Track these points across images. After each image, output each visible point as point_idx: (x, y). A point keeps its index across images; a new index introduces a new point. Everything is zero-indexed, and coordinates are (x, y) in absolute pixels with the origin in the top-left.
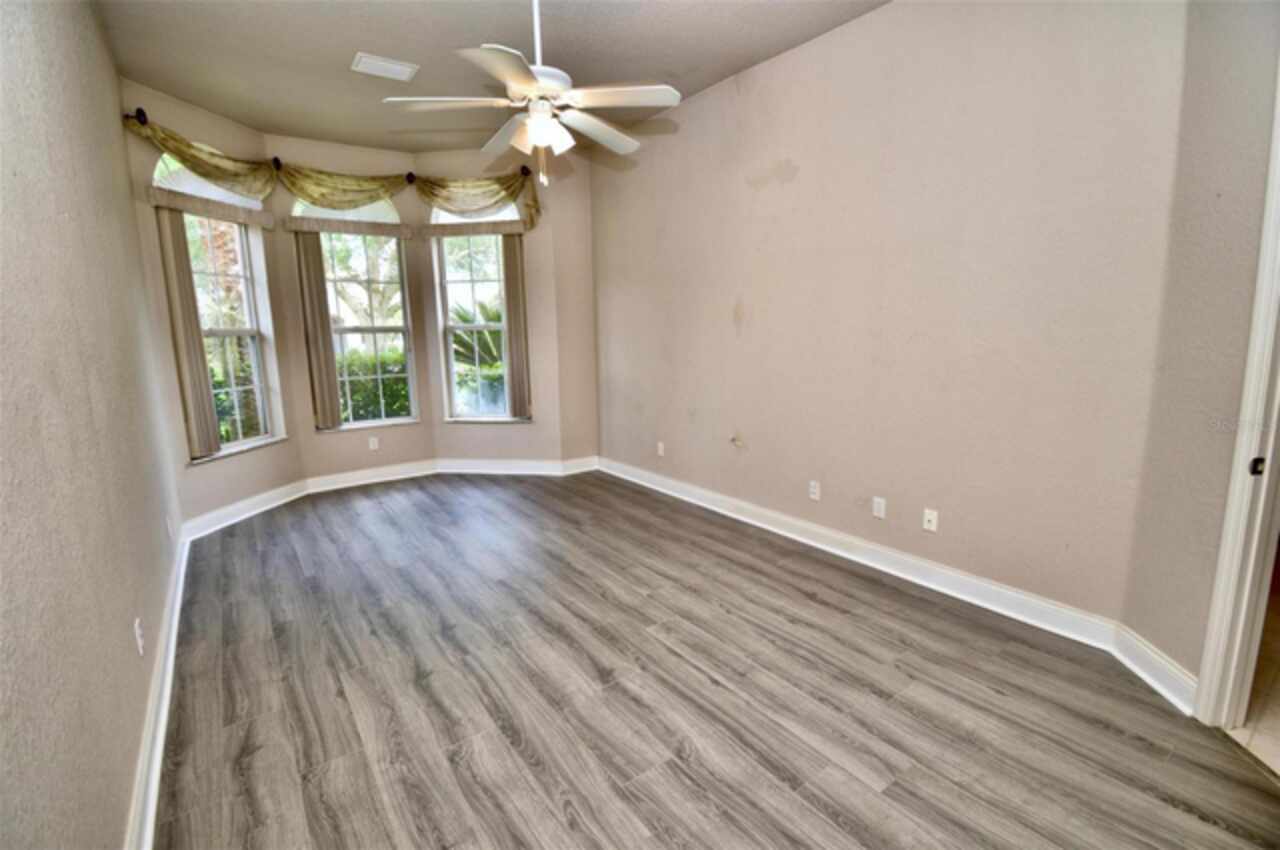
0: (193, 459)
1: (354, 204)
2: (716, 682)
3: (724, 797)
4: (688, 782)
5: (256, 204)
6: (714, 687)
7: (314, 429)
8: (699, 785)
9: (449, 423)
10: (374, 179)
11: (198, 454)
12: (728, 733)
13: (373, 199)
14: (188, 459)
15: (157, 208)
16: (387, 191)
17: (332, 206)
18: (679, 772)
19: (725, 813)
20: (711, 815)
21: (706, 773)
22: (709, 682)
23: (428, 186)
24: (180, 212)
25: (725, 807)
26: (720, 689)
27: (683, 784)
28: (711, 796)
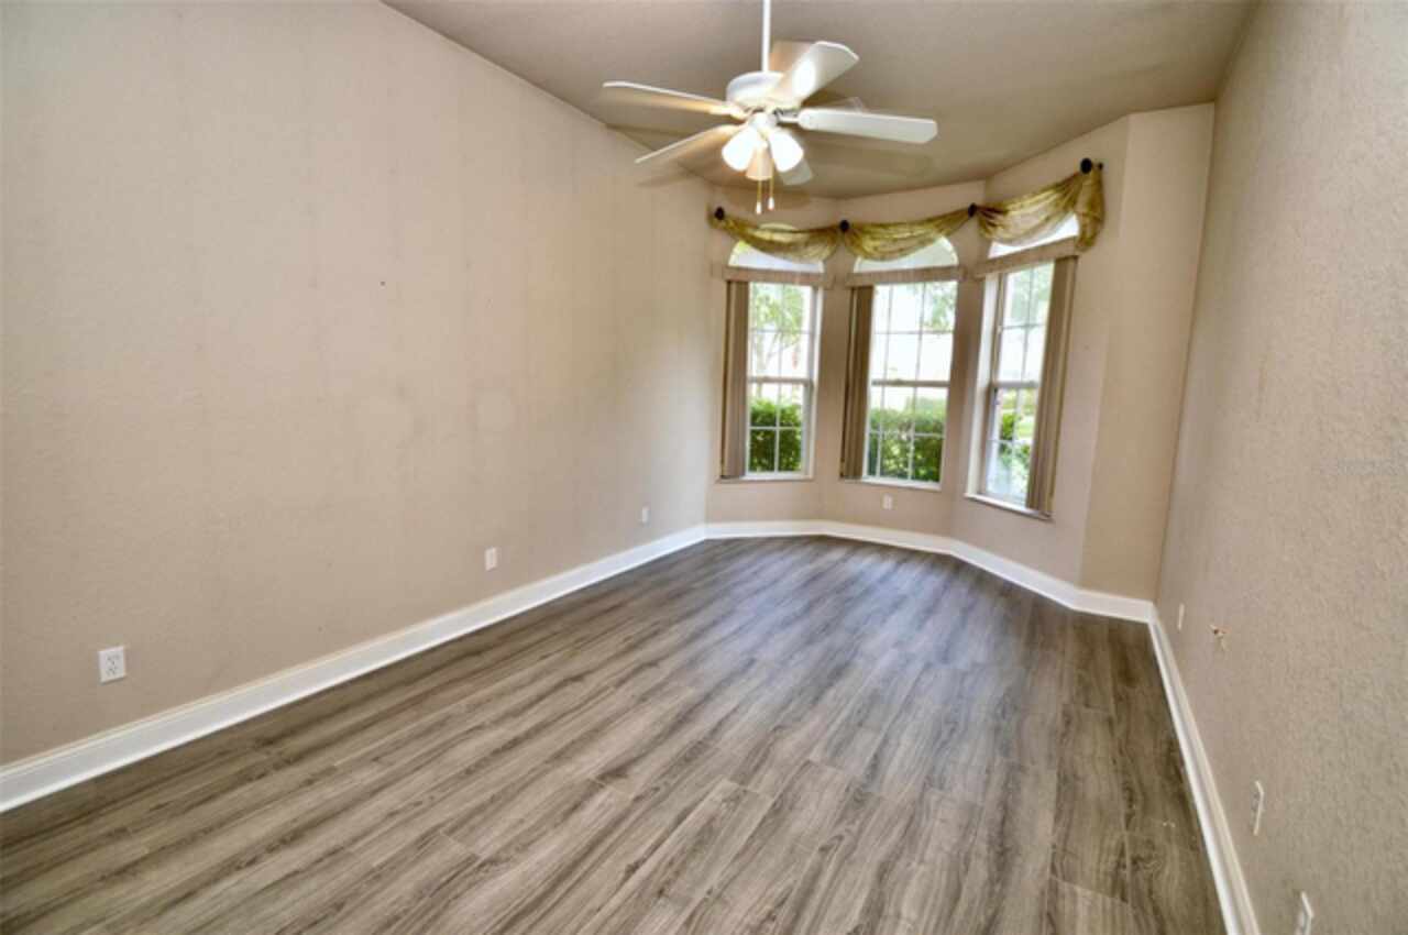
0: (723, 477)
1: (903, 252)
2: (633, 869)
3: (419, 914)
4: (444, 879)
5: (818, 267)
6: (623, 866)
7: (838, 474)
8: (439, 888)
9: (973, 500)
10: (930, 220)
11: (726, 474)
12: (529, 900)
13: (924, 242)
14: (718, 477)
15: (729, 282)
16: (941, 231)
17: (883, 258)
18: (459, 869)
19: (397, 918)
20: (396, 907)
21: (459, 890)
22: (631, 861)
23: (986, 214)
24: (746, 283)
25: (405, 918)
26: (621, 876)
27: (441, 876)
28: (422, 902)
